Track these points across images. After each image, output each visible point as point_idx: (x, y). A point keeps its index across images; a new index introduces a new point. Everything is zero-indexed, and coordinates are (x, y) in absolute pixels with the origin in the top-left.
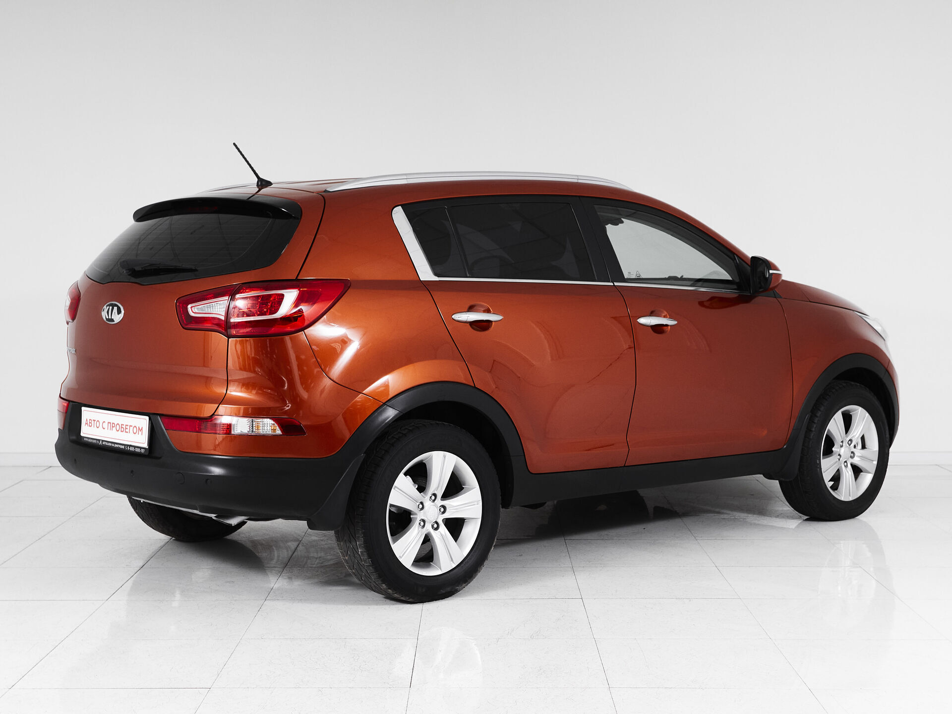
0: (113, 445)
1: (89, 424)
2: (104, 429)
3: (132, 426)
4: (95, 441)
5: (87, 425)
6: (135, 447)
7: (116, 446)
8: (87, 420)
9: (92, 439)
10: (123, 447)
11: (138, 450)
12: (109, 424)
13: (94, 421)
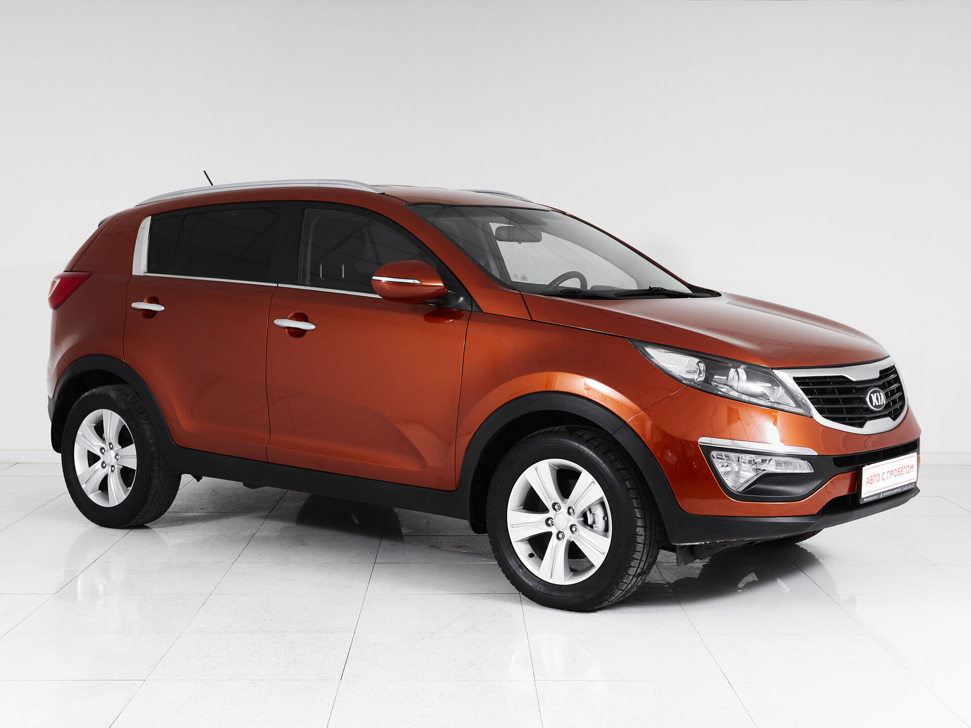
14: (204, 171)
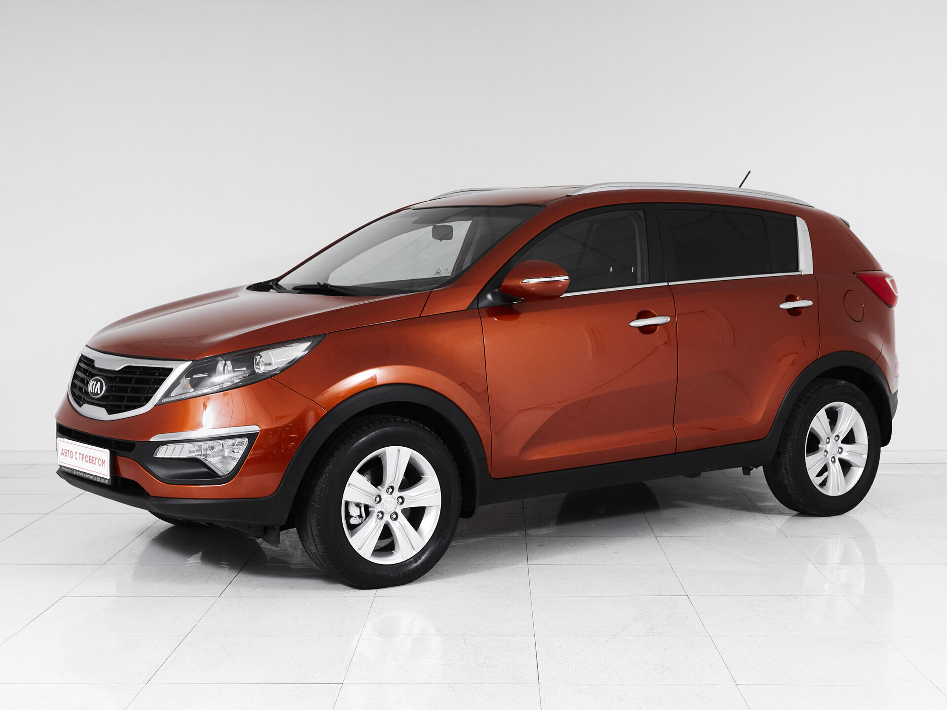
14: (750, 172)
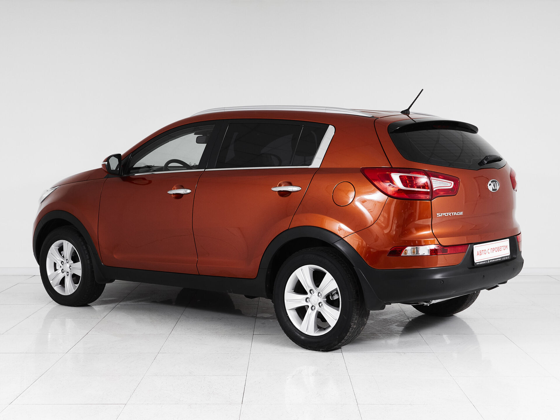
0: (495, 260)
1: (480, 254)
2: (489, 253)
3: (502, 246)
4: (485, 262)
5: (478, 255)
6: (505, 257)
7: (497, 260)
8: (478, 252)
9: (482, 262)
10: (500, 259)
11: (506, 258)
12: (492, 250)
13: (483, 251)
